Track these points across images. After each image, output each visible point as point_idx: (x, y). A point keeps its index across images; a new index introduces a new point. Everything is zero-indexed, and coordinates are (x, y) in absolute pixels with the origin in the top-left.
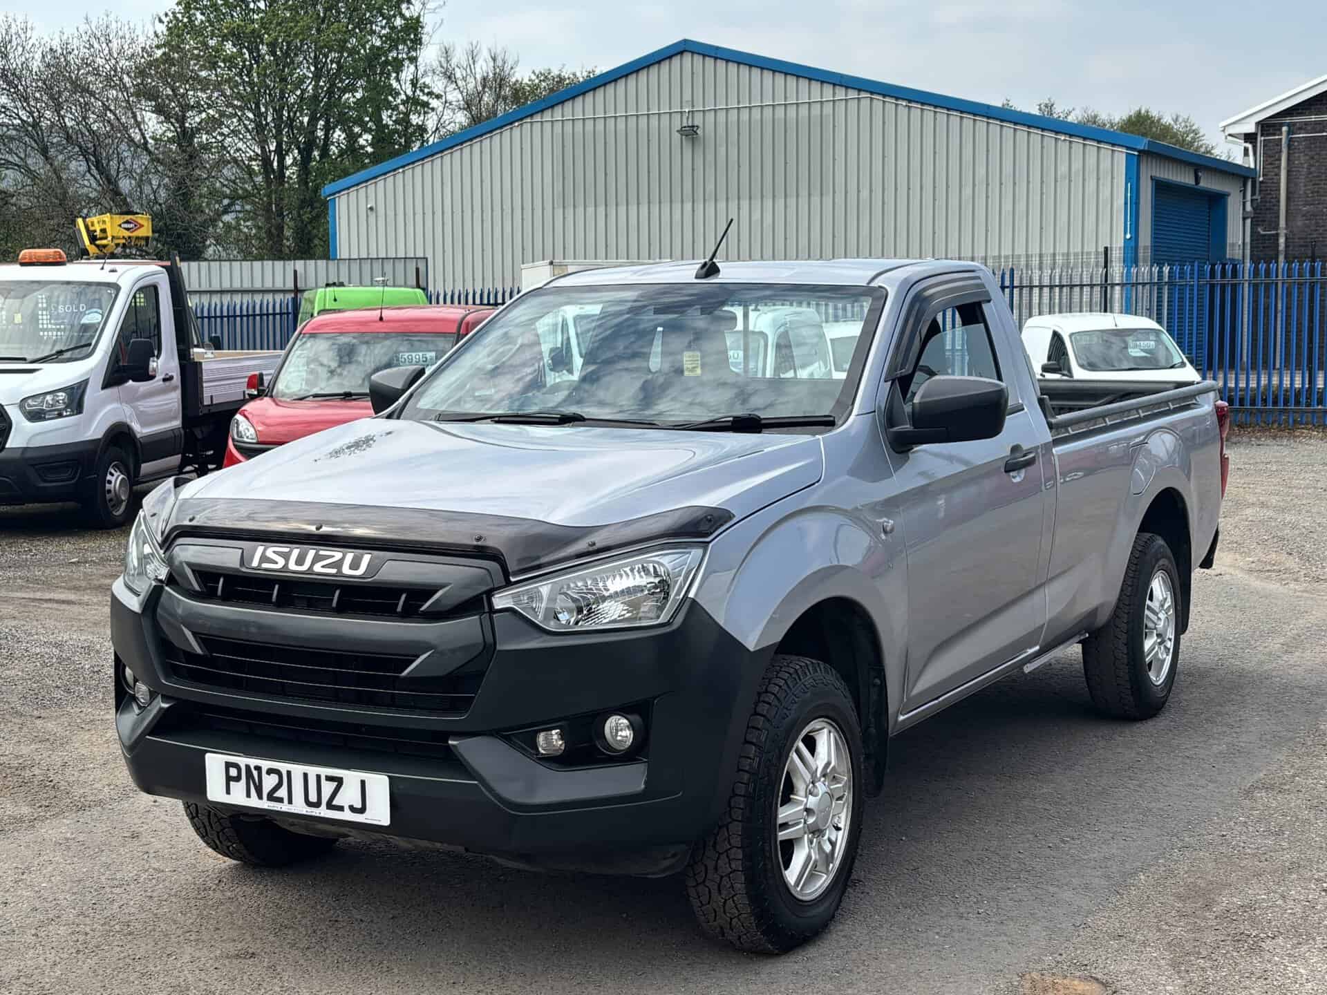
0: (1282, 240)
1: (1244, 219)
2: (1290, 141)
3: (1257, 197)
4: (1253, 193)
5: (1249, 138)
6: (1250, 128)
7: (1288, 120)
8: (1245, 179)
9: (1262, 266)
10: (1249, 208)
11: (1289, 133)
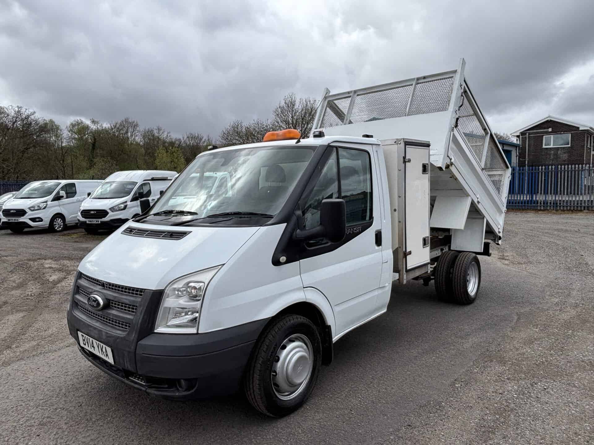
0: (527, 162)
1: (516, 156)
2: (529, 137)
3: (520, 151)
4: (519, 150)
5: (518, 136)
6: (518, 134)
7: (529, 132)
8: (516, 147)
9: (521, 168)
10: (518, 154)
11: (529, 135)
